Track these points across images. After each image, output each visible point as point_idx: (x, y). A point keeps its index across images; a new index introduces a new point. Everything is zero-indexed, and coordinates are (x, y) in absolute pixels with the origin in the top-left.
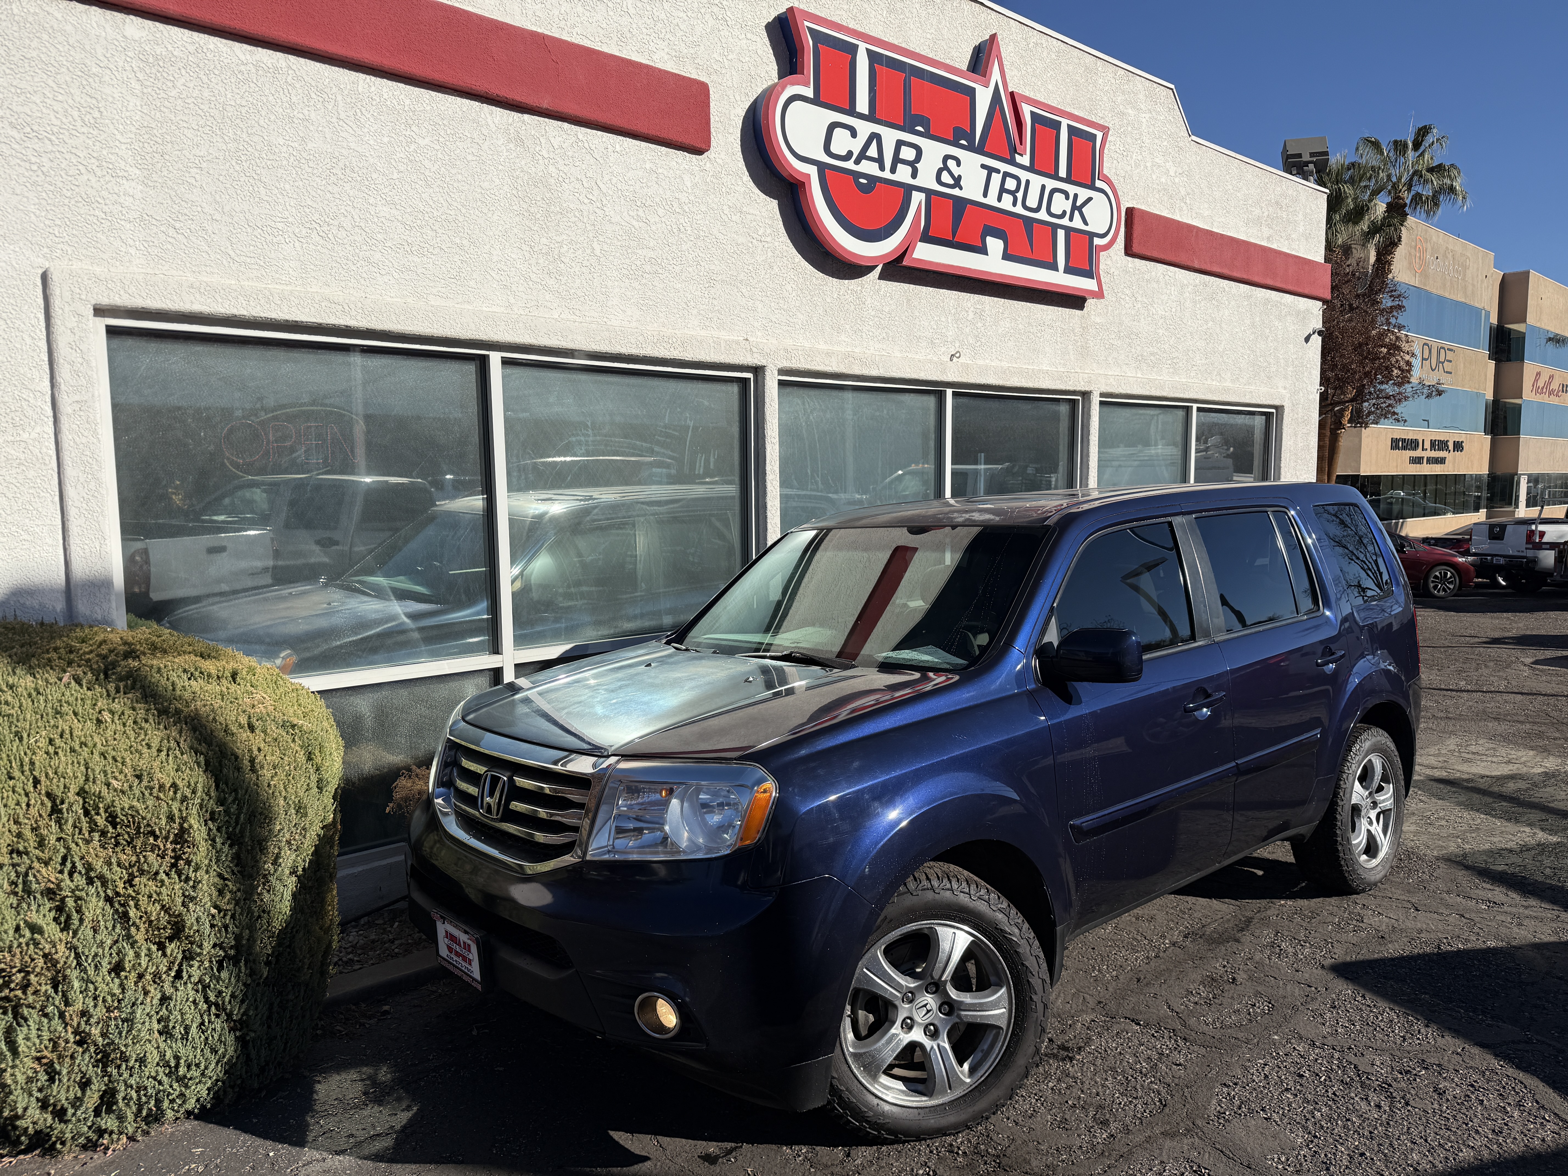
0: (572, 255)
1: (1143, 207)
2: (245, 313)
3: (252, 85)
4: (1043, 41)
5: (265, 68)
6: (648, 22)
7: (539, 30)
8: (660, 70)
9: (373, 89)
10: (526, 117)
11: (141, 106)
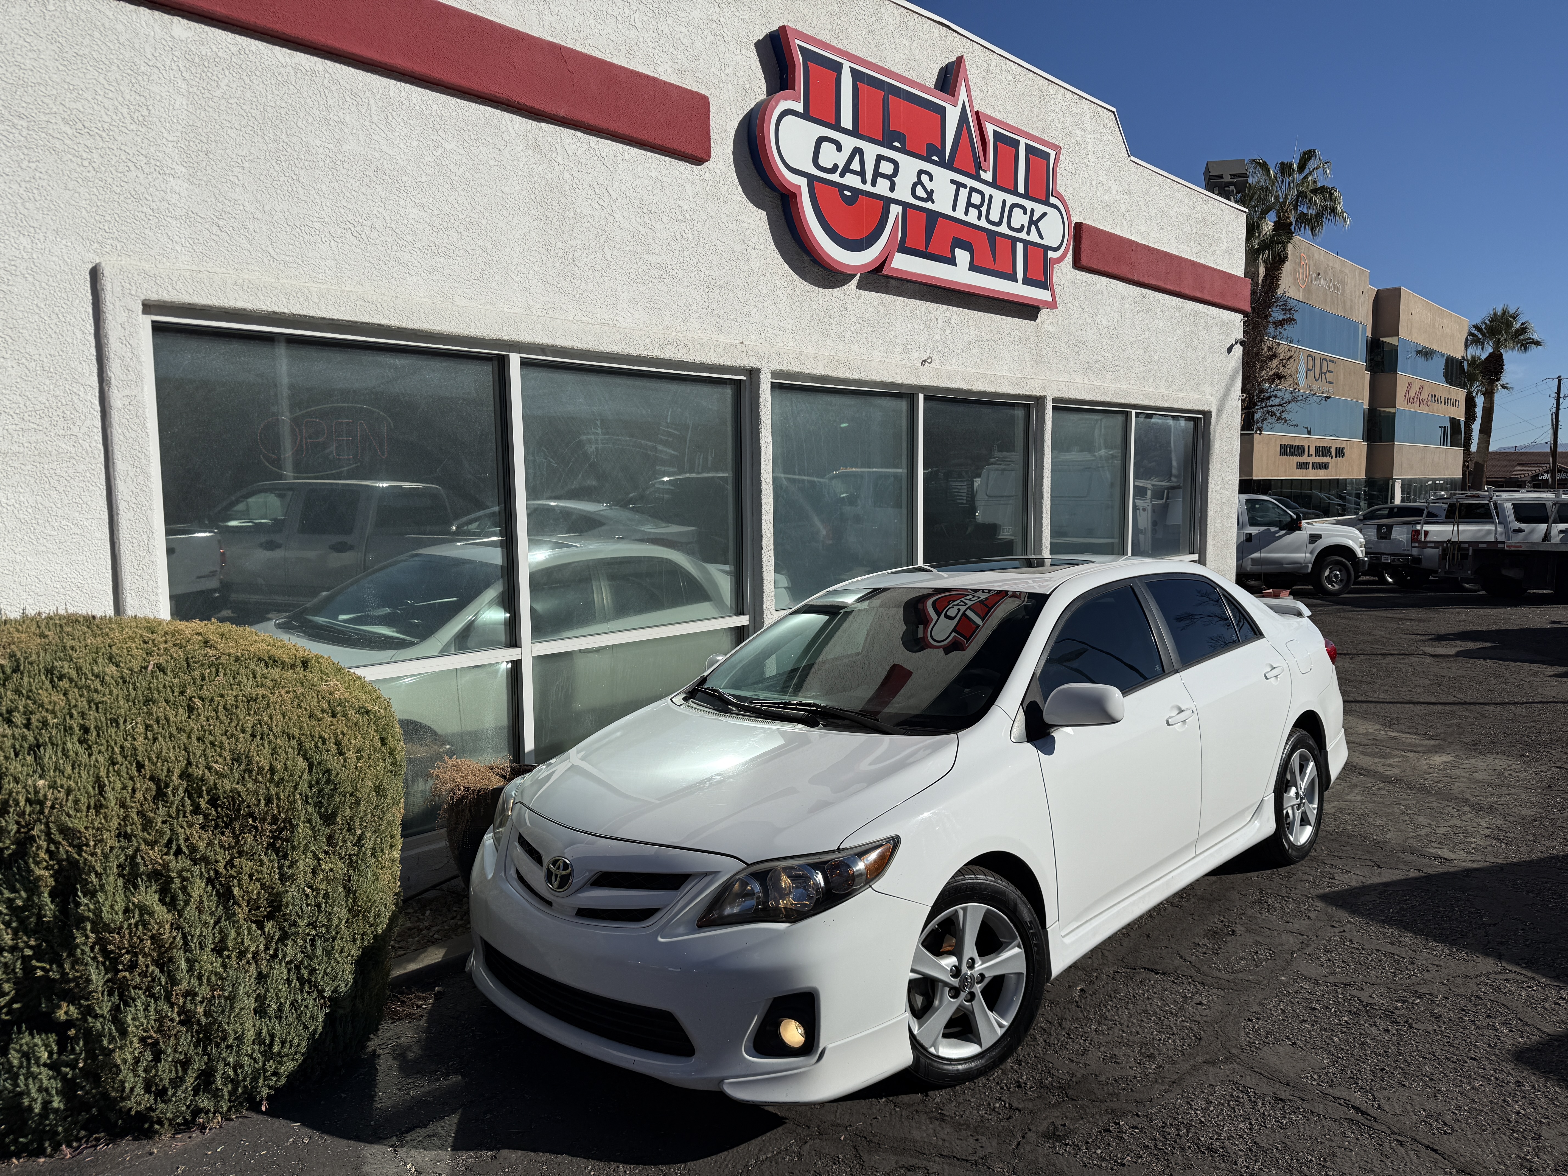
0: (586, 260)
1: (1089, 223)
2: (286, 311)
3: (291, 87)
4: (1002, 64)
5: (304, 71)
6: (654, 36)
7: (555, 41)
8: (665, 83)
9: (403, 94)
10: (543, 125)
11: (187, 105)
